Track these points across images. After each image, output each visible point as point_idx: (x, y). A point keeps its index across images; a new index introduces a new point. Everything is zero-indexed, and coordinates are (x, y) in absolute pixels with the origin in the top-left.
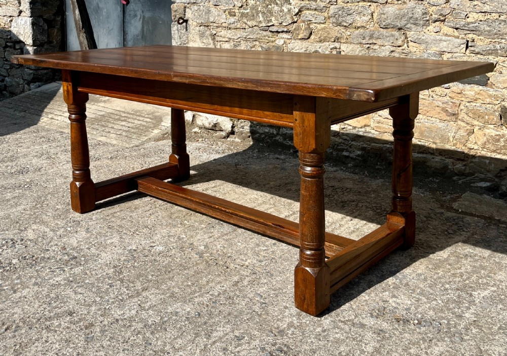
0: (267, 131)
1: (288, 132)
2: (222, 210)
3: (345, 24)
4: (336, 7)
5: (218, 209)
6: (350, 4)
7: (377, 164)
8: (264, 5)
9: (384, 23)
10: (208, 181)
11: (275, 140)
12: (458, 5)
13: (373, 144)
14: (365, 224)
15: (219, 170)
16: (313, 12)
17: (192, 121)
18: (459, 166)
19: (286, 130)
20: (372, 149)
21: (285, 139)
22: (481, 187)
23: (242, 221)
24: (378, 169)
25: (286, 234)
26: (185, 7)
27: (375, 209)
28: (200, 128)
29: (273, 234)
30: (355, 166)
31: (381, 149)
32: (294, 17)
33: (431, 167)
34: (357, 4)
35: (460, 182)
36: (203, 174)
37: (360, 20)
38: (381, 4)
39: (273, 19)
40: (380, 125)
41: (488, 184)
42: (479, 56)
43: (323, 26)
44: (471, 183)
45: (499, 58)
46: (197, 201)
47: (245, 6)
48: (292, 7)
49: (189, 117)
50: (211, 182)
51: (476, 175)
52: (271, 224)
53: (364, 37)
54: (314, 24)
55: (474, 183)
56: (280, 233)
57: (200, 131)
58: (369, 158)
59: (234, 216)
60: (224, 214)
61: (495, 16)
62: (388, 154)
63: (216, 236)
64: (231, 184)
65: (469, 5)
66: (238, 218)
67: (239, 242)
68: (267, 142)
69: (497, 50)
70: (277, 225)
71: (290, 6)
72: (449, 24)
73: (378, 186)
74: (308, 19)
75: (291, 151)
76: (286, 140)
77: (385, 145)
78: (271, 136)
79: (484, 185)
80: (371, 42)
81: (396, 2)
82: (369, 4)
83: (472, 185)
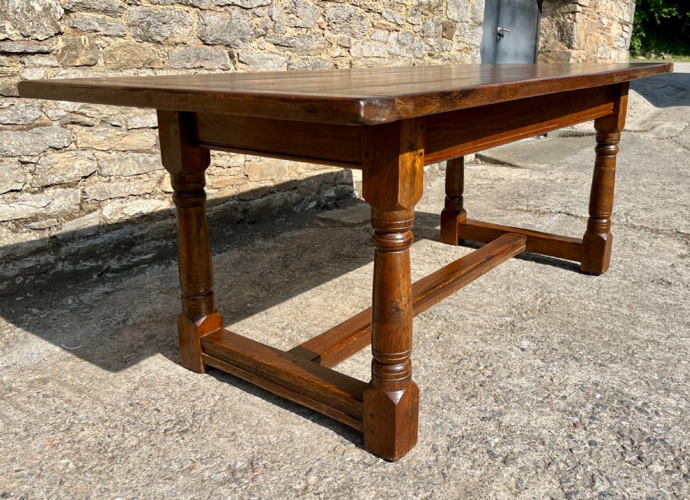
1: (81, 246)
3: (158, 38)
4: (139, 9)
6: (161, 7)
9: (211, 38)
11: (56, 273)
12: (278, 18)
13: (214, 208)
16: (100, 16)
18: (295, 195)
19: (77, 244)
20: (214, 215)
21: (75, 263)
31: (224, 210)
32: (59, 23)
33: (275, 208)
34: (172, 7)
35: (298, 211)
37: (181, 33)
38: (201, 9)
39: (8, 25)
40: (220, 178)
41: (315, 203)
43: (122, 40)
51: (306, 198)
53: (189, 59)
54: (104, 38)
55: (306, 207)
68: (35, 286)
69: (307, 67)
72: (271, 40)
74: (92, 27)
75: (95, 277)
76: (78, 263)
79: (313, 205)
80: (197, 65)
81: (219, 9)
82: (186, 8)
83: (306, 209)
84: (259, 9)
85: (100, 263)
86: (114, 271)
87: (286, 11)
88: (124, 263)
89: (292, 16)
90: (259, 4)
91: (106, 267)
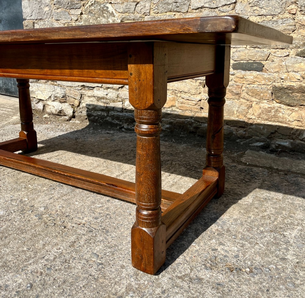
0: (99, 114)
1: (115, 114)
2: (62, 174)
4: (149, 17)
5: (58, 173)
6: (160, 14)
7: (181, 134)
8: (95, 18)
10: (52, 151)
11: (106, 120)
12: (241, 11)
13: (178, 119)
14: (181, 178)
15: (62, 143)
17: (43, 109)
18: (241, 131)
19: (114, 113)
20: (176, 123)
21: (113, 119)
22: (257, 146)
23: (79, 183)
24: (181, 137)
25: (119, 192)
26: (34, 23)
27: (186, 166)
28: (49, 114)
29: (107, 192)
30: (165, 136)
31: (183, 123)
34: (165, 14)
35: (242, 143)
36: (49, 147)
38: (183, 13)
40: (183, 105)
41: (262, 144)
42: (256, 49)
44: (250, 143)
45: (271, 50)
46: (39, 168)
47: (80, 20)
48: (116, 19)
49: (40, 107)
50: (55, 152)
51: (253, 137)
52: (104, 184)
55: (252, 143)
56: (113, 192)
57: (49, 116)
58: (175, 129)
59: (72, 179)
60: (64, 177)
61: (270, 17)
62: (189, 126)
63: (56, 197)
64: (71, 153)
65: (249, 10)
66: (76, 180)
67: (77, 201)
68: (100, 122)
70: (110, 185)
71: (114, 18)
73: (184, 149)
75: (118, 128)
76: (114, 120)
77: (186, 120)
78: (103, 117)
79: (259, 145)
81: (194, 11)
82: (174, 13)
83: (250, 145)
84: (225, 7)
85: (121, 123)
86: (125, 129)
87: (250, 5)
88: (129, 127)
89: (255, 8)
90: (224, 4)
91: (122, 126)
